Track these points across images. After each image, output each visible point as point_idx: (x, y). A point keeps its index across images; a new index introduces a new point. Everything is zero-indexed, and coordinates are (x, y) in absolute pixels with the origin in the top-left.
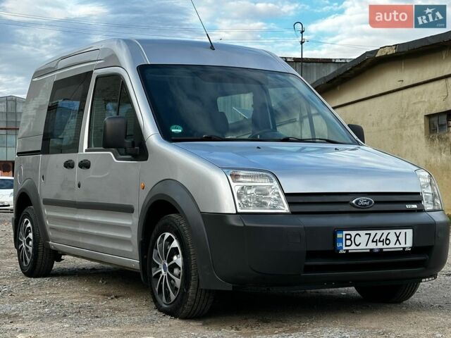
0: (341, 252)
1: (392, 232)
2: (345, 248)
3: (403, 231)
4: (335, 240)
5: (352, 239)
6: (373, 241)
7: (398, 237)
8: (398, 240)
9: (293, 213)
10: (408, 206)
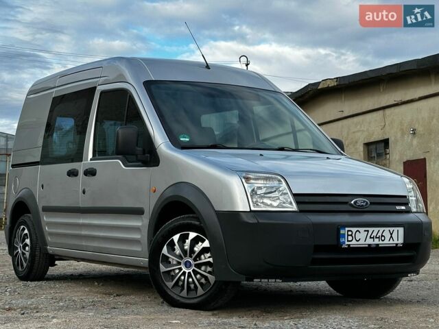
0: (344, 246)
1: (387, 229)
2: (347, 243)
3: (396, 229)
4: (338, 236)
5: (353, 235)
6: (371, 238)
7: (391, 234)
8: (391, 237)
9: (301, 211)
10: (398, 208)
